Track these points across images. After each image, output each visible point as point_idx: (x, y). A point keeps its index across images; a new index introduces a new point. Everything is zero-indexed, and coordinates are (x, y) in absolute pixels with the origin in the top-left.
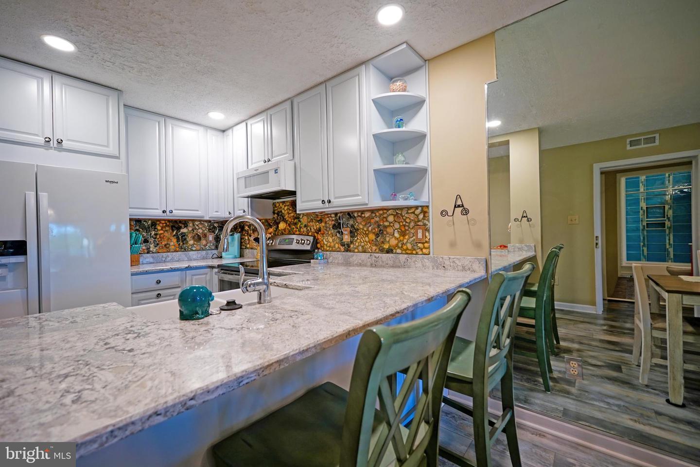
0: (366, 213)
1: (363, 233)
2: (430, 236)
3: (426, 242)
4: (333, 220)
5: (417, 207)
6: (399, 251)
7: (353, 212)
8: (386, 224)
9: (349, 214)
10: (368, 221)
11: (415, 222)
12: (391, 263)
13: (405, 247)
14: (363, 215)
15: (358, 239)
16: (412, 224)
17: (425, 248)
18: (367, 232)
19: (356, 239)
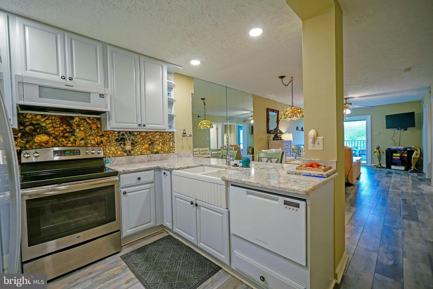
0: (143, 133)
1: (141, 144)
2: (175, 145)
3: (174, 147)
4: (116, 136)
5: (170, 133)
6: (162, 152)
7: (133, 132)
8: (155, 139)
9: (130, 132)
10: (144, 138)
11: (169, 139)
12: (159, 158)
13: (165, 150)
14: (141, 134)
15: (137, 147)
16: (168, 140)
17: (173, 150)
18: (144, 144)
19: (136, 147)
